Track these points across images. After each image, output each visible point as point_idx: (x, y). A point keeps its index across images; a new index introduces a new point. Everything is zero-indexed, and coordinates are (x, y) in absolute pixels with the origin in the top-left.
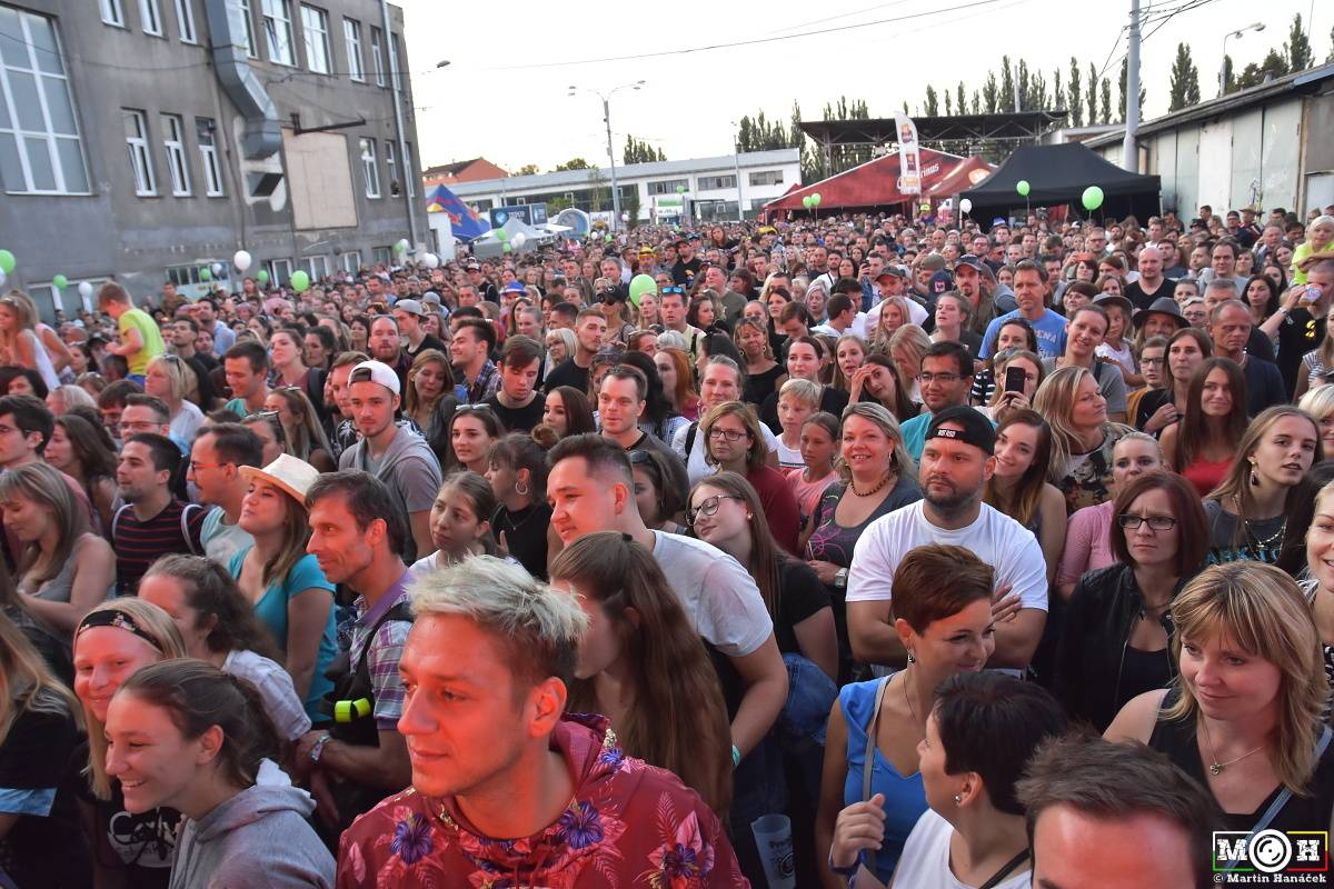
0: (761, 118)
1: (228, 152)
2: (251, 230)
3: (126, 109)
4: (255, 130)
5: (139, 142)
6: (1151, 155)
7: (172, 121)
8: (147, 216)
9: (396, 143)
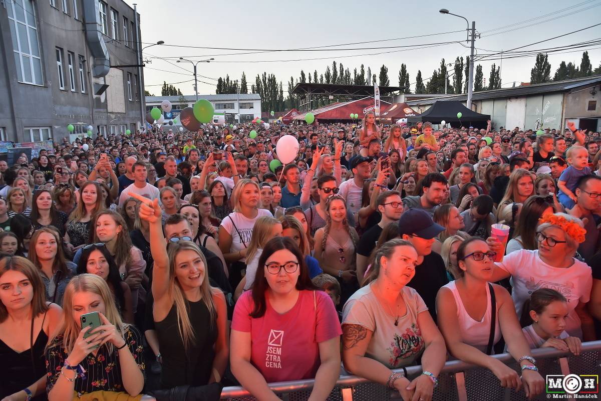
0: (228, 79)
1: (89, 73)
2: (95, 110)
3: (57, 47)
4: (99, 64)
5: (59, 63)
6: (478, 108)
7: (69, 55)
8: (63, 99)
9: (137, 76)
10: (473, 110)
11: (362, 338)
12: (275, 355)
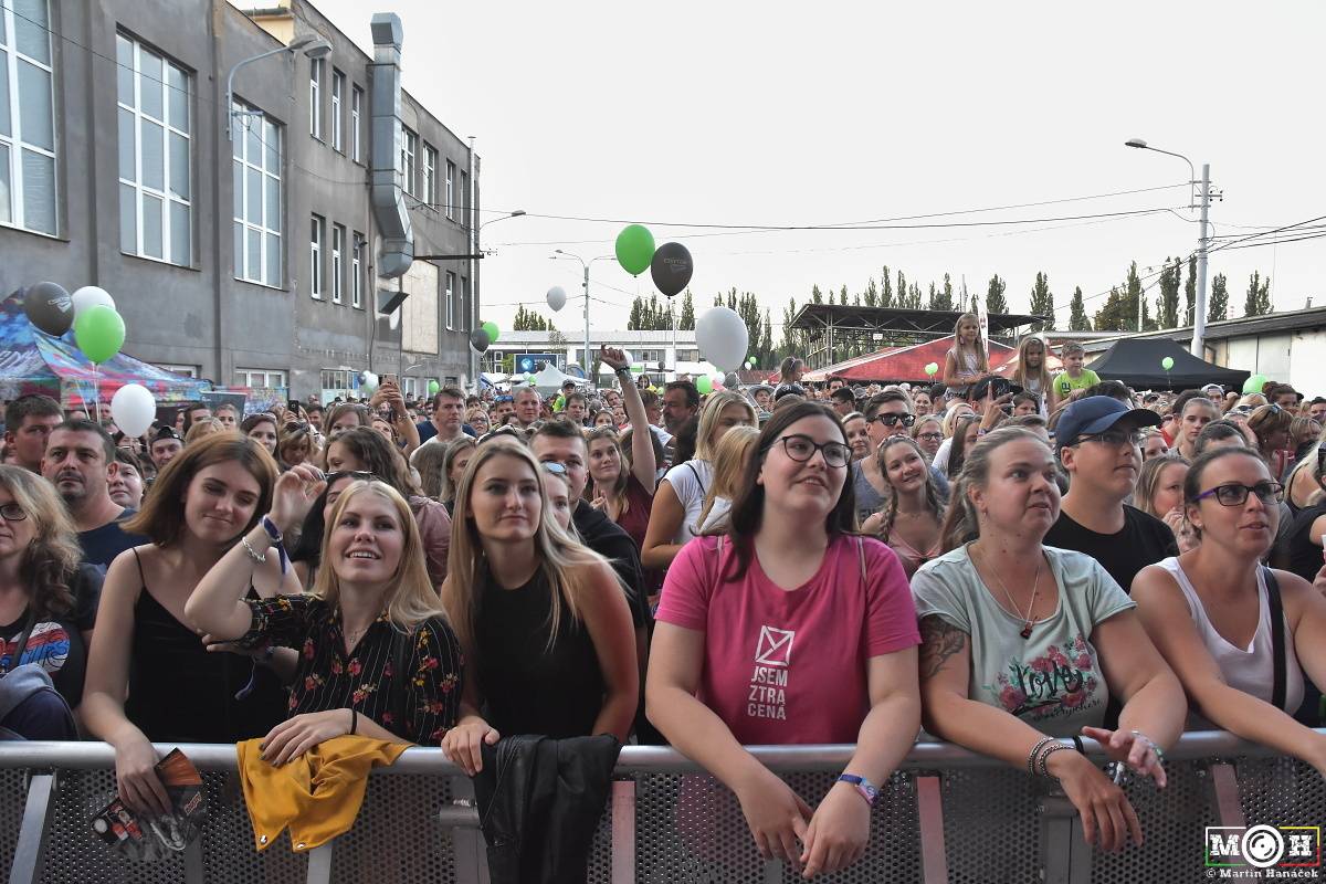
0: (654, 301)
1: (370, 267)
2: (376, 344)
3: (314, 214)
4: (393, 250)
5: (315, 246)
6: (1218, 356)
7: (335, 231)
8: (315, 317)
9: (466, 280)
10: (1208, 359)
11: (954, 648)
12: (773, 686)
